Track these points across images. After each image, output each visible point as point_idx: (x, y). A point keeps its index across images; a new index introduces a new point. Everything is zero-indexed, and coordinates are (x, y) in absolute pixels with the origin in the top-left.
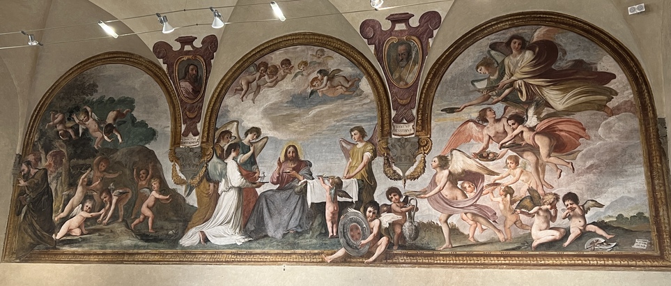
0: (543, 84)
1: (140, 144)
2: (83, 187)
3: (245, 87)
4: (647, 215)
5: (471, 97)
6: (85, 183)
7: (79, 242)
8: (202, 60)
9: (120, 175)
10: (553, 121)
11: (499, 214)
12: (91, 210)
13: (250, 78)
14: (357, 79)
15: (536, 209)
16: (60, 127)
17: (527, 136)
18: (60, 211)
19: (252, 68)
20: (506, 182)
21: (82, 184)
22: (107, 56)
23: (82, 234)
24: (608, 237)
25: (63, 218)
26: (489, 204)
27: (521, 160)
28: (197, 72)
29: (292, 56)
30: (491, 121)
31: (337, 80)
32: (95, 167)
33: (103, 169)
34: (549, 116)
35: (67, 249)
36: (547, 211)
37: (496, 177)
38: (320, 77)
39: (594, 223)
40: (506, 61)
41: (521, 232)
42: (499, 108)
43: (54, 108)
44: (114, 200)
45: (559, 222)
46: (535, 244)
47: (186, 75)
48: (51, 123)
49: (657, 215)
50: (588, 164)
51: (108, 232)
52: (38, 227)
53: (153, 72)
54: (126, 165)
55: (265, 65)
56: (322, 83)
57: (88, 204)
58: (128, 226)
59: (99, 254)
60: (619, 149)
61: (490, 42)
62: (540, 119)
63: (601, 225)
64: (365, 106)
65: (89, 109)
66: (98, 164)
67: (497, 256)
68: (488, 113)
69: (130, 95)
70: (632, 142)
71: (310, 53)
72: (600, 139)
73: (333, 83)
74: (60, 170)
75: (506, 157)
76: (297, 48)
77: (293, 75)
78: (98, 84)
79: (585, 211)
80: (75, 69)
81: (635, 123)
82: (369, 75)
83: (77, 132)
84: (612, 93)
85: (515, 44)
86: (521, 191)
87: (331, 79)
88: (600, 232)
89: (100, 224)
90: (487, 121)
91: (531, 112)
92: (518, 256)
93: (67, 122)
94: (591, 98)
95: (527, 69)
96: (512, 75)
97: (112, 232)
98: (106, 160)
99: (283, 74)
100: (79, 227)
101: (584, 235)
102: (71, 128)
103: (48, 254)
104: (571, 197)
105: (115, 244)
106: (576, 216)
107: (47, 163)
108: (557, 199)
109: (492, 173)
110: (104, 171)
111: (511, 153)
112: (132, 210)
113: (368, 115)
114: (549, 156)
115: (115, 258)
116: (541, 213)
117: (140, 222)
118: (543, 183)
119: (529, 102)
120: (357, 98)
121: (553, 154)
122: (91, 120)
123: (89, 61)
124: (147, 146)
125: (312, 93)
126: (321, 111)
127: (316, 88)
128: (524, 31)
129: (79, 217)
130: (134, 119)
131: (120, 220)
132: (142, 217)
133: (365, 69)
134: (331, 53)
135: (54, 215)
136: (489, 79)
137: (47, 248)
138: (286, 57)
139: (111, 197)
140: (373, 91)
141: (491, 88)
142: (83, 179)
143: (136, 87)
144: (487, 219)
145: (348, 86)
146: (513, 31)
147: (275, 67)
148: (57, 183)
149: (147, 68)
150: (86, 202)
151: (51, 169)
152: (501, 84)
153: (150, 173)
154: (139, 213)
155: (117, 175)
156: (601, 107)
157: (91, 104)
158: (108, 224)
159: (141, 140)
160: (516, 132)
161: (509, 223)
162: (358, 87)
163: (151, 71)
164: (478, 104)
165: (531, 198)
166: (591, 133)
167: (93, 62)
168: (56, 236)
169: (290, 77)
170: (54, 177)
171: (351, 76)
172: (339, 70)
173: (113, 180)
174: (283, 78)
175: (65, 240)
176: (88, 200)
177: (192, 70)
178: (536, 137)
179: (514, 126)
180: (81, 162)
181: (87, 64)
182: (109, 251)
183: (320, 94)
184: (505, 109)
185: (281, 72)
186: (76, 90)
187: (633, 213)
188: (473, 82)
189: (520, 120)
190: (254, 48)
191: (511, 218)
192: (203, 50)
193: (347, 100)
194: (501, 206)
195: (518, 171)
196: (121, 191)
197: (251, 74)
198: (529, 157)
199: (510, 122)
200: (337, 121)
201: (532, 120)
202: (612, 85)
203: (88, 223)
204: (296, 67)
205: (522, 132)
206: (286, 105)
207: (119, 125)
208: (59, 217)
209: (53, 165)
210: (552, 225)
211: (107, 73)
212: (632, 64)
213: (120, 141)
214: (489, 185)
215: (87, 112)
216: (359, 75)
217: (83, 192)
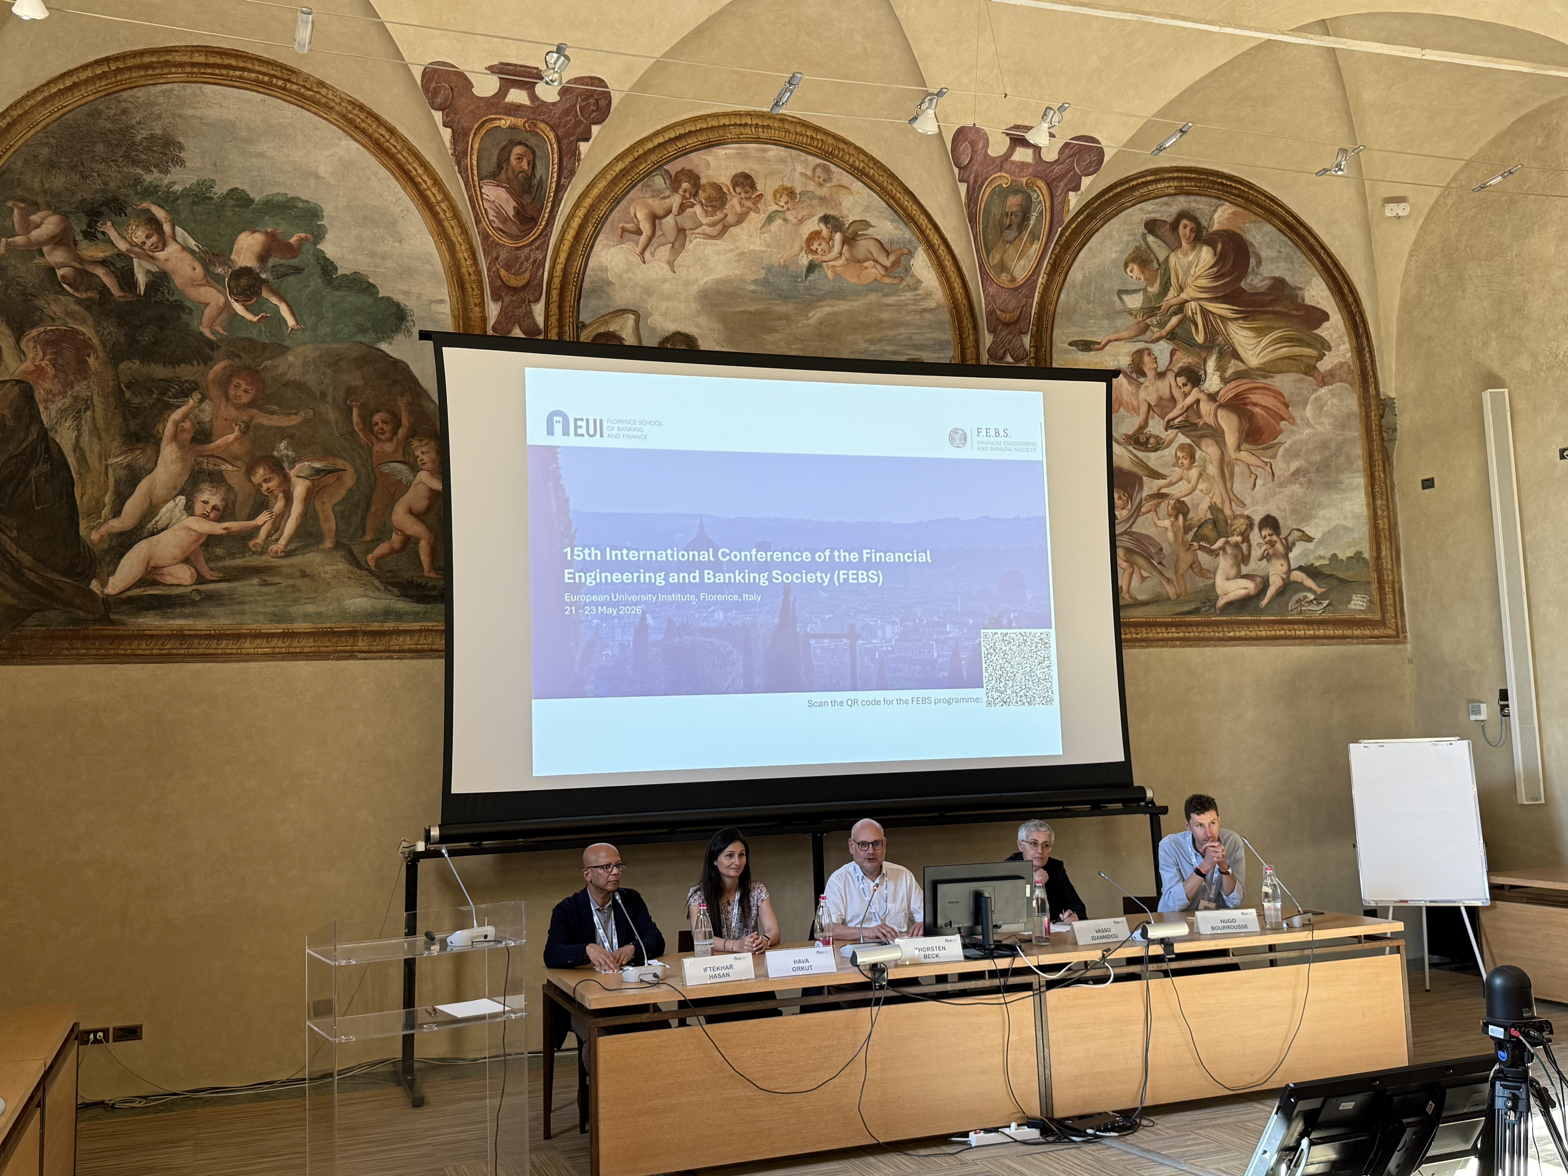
0: (1229, 314)
1: (360, 338)
2: (181, 447)
3: (645, 227)
4: (1366, 555)
5: (1118, 323)
6: (187, 436)
7: (193, 603)
8: (552, 136)
9: (306, 421)
10: (1245, 385)
11: (1167, 550)
12: (223, 514)
13: (658, 205)
14: (905, 251)
15: (1221, 542)
16: (56, 256)
17: (1206, 408)
18: (106, 512)
19: (659, 181)
20: (1177, 491)
21: (175, 437)
22: (200, 58)
23: (201, 579)
24: (1319, 591)
25: (121, 534)
26: (1151, 532)
27: (1198, 453)
28: (533, 165)
29: (756, 167)
30: (1150, 374)
31: (864, 246)
32: (214, 392)
33: (245, 398)
34: (1239, 375)
35: (150, 621)
36: (1237, 546)
37: (1161, 482)
38: (825, 232)
39: (1300, 568)
40: (1172, 260)
41: (1201, 583)
42: (1162, 350)
43: (19, 192)
44: (299, 489)
45: (1254, 566)
46: (1221, 603)
47: (499, 166)
48: (19, 239)
49: (1378, 557)
50: (1294, 466)
51: (291, 576)
52: (27, 559)
53: (370, 137)
54: (323, 395)
55: (693, 177)
56: (831, 248)
57: (209, 497)
58: (355, 561)
59: (269, 636)
60: (1333, 445)
61: (1146, 217)
62: (1225, 381)
63: (1311, 571)
64: (928, 316)
65: (160, 214)
66: (225, 382)
67: (1167, 625)
68: (1146, 359)
69: (305, 193)
70: (1349, 434)
71: (799, 168)
72: (1309, 425)
73: (855, 252)
74: (81, 388)
75: (1175, 445)
76: (765, 150)
77: (763, 216)
78: (181, 140)
79: (1288, 548)
80: (83, 76)
81: (1352, 403)
82: (930, 247)
83: (127, 279)
84: (1324, 346)
85: (1185, 229)
86: (1200, 511)
87: (850, 240)
88: (1309, 583)
89: (261, 553)
90: (1143, 374)
91: (1211, 364)
92: (1197, 624)
93: (84, 244)
94: (1297, 350)
95: (1204, 282)
96: (1181, 289)
97: (304, 575)
98: (253, 374)
99: (738, 209)
100: (186, 560)
101: (1288, 587)
102: (103, 263)
103: (85, 638)
104: (1270, 522)
105: (320, 609)
106: (1276, 555)
107: (28, 365)
108: (1251, 525)
109: (1155, 475)
110: (251, 405)
111: (1182, 439)
112: (364, 518)
113: (934, 335)
114: (1238, 449)
115: (326, 645)
116: (1229, 550)
117: (393, 551)
118: (1232, 497)
119: (1210, 344)
120: (909, 295)
121: (1245, 446)
122: (172, 249)
123: (137, 61)
124: (384, 346)
125: (812, 267)
126: (834, 314)
127: (818, 258)
128: (1199, 205)
129: (182, 534)
130: (327, 267)
131: (328, 544)
132: (396, 539)
133: (922, 232)
134: (847, 179)
135: (83, 525)
136: (1145, 290)
137: (76, 621)
138: (741, 167)
139: (286, 479)
140: (941, 284)
141: (1150, 310)
142: (176, 424)
143: (322, 171)
144: (1148, 558)
145: (888, 263)
146: (1181, 203)
147: (718, 188)
148: (79, 429)
149: (351, 122)
150: (201, 491)
151: (47, 385)
152: (1164, 304)
153: (405, 421)
154: (385, 530)
155: (294, 420)
156: (1310, 370)
157: (168, 200)
158: (288, 554)
159: (362, 330)
160: (1190, 400)
161: (1183, 566)
162: (907, 269)
163: (364, 132)
164: (1130, 339)
165: (1215, 522)
166: (1295, 412)
167: (150, 66)
168: (104, 584)
169: (755, 219)
170: (62, 411)
171: (891, 242)
172: (866, 224)
173: (283, 433)
174: (741, 219)
175: (140, 598)
176: (205, 486)
177: (520, 158)
178: (1221, 413)
179: (1187, 389)
180: (160, 371)
181: (129, 69)
182: (301, 626)
183: (830, 274)
184: (1172, 354)
185: (734, 204)
186: (100, 148)
187: (1350, 553)
188: (1120, 293)
189: (1194, 377)
190: (659, 127)
191: (1186, 558)
192: (558, 112)
193: (888, 295)
194: (1170, 535)
195: (1194, 472)
196: (317, 465)
197: (656, 194)
198: (1208, 450)
199: (1181, 380)
200: (872, 342)
201: (1212, 382)
202: (1325, 331)
203: (219, 551)
204: (769, 196)
205: (1198, 401)
206: (752, 287)
207: (281, 274)
208: (104, 530)
209: (51, 371)
210: (1245, 570)
211: (212, 113)
212: (1350, 300)
213: (291, 322)
214: (1152, 497)
215: (154, 224)
216: (910, 242)
217: (183, 460)
